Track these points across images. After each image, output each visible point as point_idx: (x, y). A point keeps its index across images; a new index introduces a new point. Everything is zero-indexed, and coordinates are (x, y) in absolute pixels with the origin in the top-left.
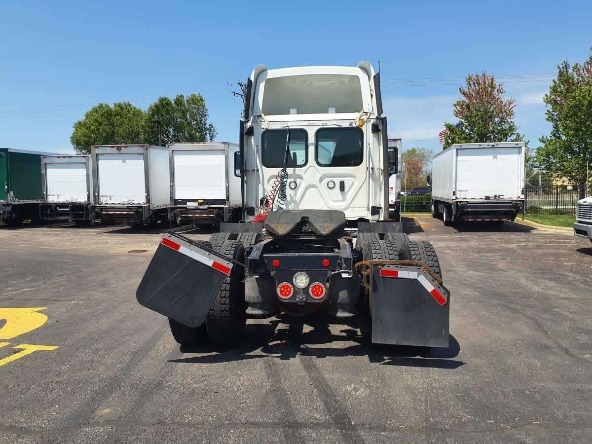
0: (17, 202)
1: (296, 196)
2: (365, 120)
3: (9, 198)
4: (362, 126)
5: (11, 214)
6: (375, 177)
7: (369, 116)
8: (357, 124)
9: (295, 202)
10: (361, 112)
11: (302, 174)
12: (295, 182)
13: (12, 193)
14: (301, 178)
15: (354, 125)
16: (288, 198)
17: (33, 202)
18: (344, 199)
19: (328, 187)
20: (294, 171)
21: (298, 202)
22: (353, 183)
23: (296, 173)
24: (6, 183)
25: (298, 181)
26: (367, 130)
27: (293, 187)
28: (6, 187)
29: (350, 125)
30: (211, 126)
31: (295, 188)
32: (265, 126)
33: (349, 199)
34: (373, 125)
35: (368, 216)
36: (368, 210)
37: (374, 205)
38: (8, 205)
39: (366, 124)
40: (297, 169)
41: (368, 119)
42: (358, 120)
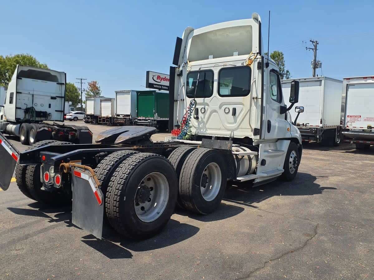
0: (159, 119)
1: (205, 118)
2: (253, 59)
3: (155, 117)
4: (250, 65)
5: (156, 125)
6: (258, 105)
7: (256, 56)
8: (247, 63)
9: (203, 122)
10: (251, 54)
11: (208, 102)
12: (204, 108)
13: (157, 114)
14: (208, 105)
15: (245, 65)
16: (200, 119)
17: (165, 119)
18: (235, 122)
19: (225, 112)
20: (204, 100)
21: (205, 122)
22: (242, 109)
23: (205, 102)
24: (154, 109)
25: (206, 107)
26: (254, 67)
27: (203, 111)
28: (154, 111)
29: (242, 64)
30: (288, 71)
31: (204, 113)
32: (189, 69)
33: (238, 122)
34: (259, 63)
35: (251, 135)
36: (252, 131)
37: (256, 128)
38: (155, 120)
39: (253, 62)
40: (206, 98)
41: (255, 58)
42: (247, 60)
